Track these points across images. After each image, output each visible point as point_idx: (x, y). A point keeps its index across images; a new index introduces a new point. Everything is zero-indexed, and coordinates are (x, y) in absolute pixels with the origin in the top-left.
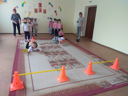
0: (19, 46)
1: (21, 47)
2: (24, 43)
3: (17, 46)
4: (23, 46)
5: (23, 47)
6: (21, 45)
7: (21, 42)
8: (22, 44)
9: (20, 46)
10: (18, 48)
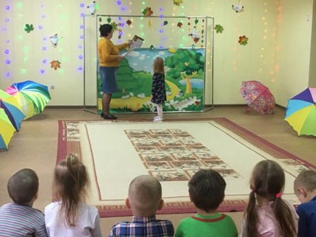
0: (64, 134)
1: (70, 138)
2: (78, 130)
3: (60, 136)
4: (77, 135)
5: (76, 138)
6: (70, 133)
7: (69, 127)
8: (74, 132)
9: (68, 136)
10: (64, 139)
